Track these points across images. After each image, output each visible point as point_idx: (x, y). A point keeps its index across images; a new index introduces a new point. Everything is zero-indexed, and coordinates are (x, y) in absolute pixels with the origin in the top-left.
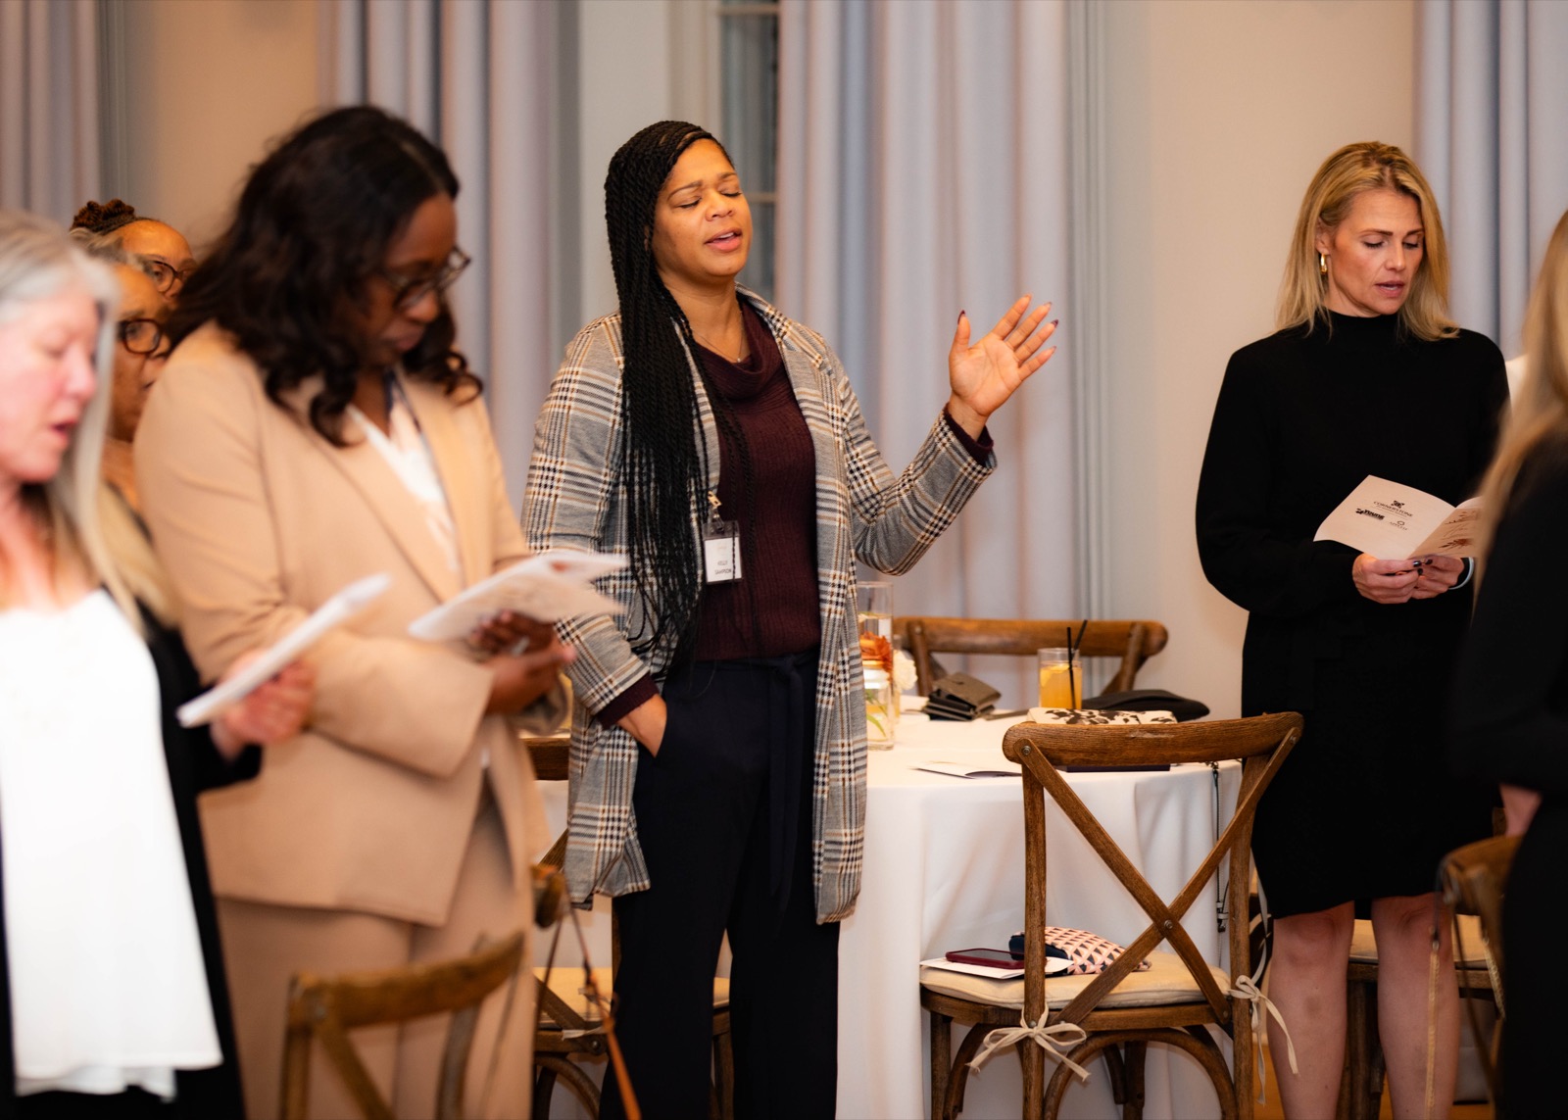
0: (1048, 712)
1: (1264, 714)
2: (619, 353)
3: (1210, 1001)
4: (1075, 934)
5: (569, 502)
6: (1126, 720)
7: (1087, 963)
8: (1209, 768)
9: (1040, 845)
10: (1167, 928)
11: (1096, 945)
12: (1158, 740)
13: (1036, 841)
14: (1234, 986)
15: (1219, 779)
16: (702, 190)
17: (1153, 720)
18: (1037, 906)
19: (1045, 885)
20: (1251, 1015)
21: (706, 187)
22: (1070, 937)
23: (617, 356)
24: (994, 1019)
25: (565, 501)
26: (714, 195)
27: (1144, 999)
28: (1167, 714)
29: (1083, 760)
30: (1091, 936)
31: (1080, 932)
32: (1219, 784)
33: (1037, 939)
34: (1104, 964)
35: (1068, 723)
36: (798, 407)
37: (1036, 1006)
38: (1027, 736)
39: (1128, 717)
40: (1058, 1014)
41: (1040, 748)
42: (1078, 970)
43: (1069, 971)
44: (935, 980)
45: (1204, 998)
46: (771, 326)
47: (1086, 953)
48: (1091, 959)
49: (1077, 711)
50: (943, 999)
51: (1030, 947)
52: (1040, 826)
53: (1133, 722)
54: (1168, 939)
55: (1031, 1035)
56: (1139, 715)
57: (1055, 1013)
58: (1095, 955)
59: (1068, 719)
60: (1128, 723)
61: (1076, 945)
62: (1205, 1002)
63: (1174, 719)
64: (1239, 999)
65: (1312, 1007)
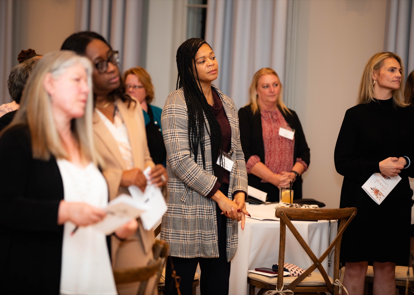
0: (284, 204)
1: (347, 208)
2: (184, 101)
3: (328, 286)
4: (291, 265)
5: (181, 141)
6: (306, 207)
7: (294, 273)
8: (328, 221)
9: (284, 240)
10: (318, 265)
11: (297, 268)
12: (318, 213)
13: (283, 239)
14: (334, 282)
15: (331, 225)
16: (205, 58)
17: (313, 207)
18: (282, 257)
19: (284, 251)
20: (339, 290)
21: (206, 58)
22: (289, 266)
23: (183, 101)
24: (268, 287)
25: (180, 140)
26: (209, 60)
27: (310, 284)
28: (317, 206)
29: (297, 218)
30: (295, 266)
31: (292, 265)
32: (331, 226)
33: (282, 266)
34: (299, 274)
35: (290, 207)
36: (227, 119)
37: (280, 285)
38: (282, 210)
39: (306, 206)
40: (286, 287)
41: (286, 214)
42: (292, 275)
43: (289, 275)
44: (252, 276)
45: (326, 285)
46: (220, 96)
47: (294, 271)
48: (295, 272)
49: (292, 204)
50: (254, 281)
51: (280, 268)
52: (284, 235)
53: (307, 208)
54: (318, 268)
55: (279, 293)
56: (309, 206)
57: (285, 287)
58: (296, 271)
59: (290, 206)
60: (306, 208)
61: (291, 268)
62: (326, 286)
63: (318, 207)
64: (336, 286)
65: (354, 289)
